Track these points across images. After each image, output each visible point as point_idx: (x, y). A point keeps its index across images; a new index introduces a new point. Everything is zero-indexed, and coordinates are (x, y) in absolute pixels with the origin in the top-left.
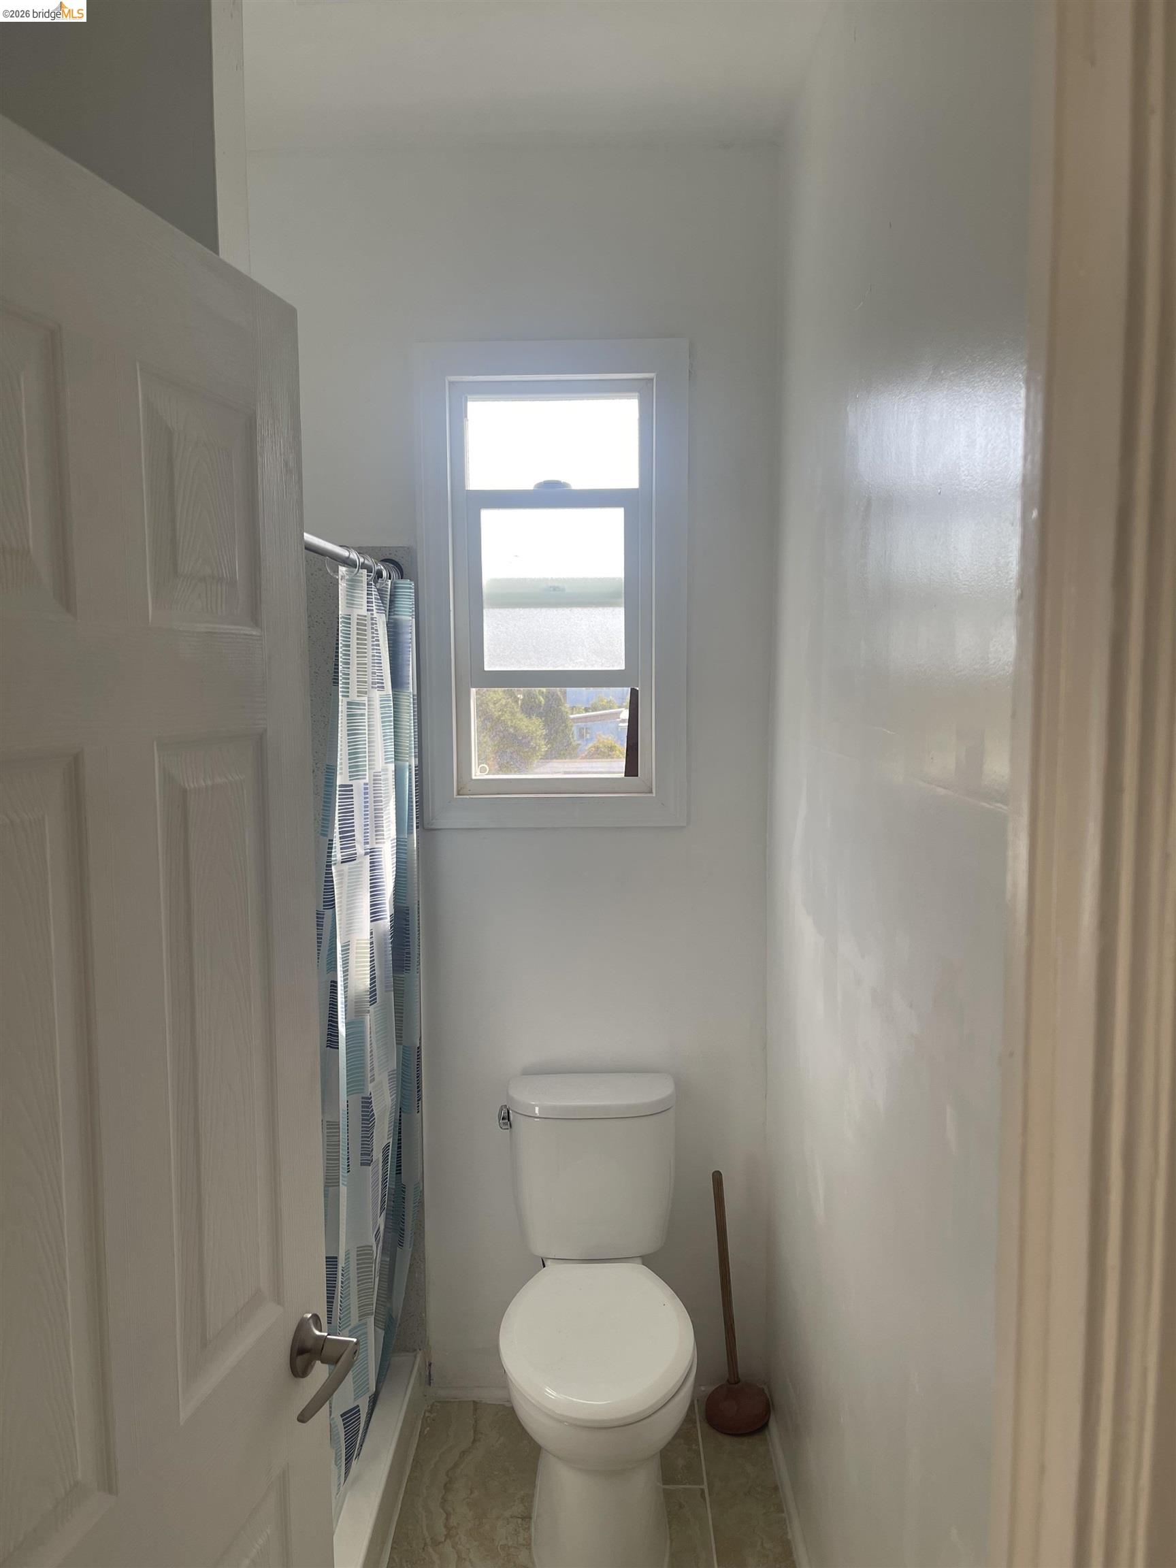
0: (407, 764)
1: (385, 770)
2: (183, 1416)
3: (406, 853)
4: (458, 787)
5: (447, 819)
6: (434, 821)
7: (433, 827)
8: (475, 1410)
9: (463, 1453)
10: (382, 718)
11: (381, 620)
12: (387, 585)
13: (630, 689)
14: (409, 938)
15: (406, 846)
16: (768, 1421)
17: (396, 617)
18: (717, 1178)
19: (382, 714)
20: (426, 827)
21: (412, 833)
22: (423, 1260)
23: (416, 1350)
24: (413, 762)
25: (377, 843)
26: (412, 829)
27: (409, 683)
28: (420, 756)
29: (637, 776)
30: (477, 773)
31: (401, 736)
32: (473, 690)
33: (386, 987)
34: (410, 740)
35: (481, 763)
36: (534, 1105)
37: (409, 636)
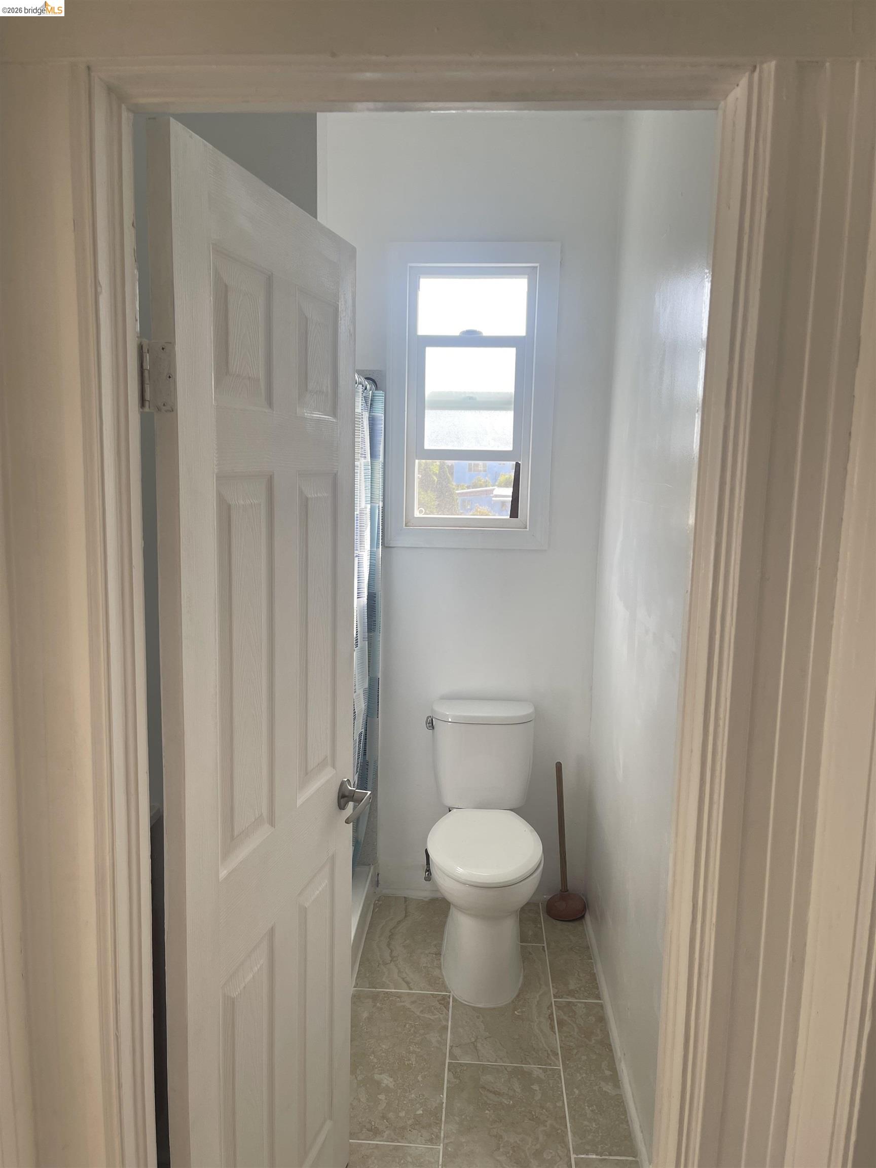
0: (377, 505)
1: (366, 508)
2: (299, 802)
3: (375, 560)
4: (406, 521)
5: (399, 541)
6: (391, 542)
7: (391, 546)
8: (406, 901)
9: (399, 922)
10: (365, 476)
11: (366, 415)
12: (369, 394)
13: (515, 463)
14: (375, 612)
15: (375, 555)
16: (584, 914)
17: (373, 414)
18: (559, 767)
19: (365, 473)
20: (386, 545)
21: (379, 548)
22: (376, 811)
23: (370, 865)
24: (381, 504)
25: (361, 551)
26: (379, 546)
27: (380, 455)
28: (384, 501)
29: (518, 517)
30: (417, 514)
31: (374, 488)
32: (417, 461)
33: (364, 638)
34: (379, 492)
35: (421, 507)
36: (448, 715)
37: (381, 426)
